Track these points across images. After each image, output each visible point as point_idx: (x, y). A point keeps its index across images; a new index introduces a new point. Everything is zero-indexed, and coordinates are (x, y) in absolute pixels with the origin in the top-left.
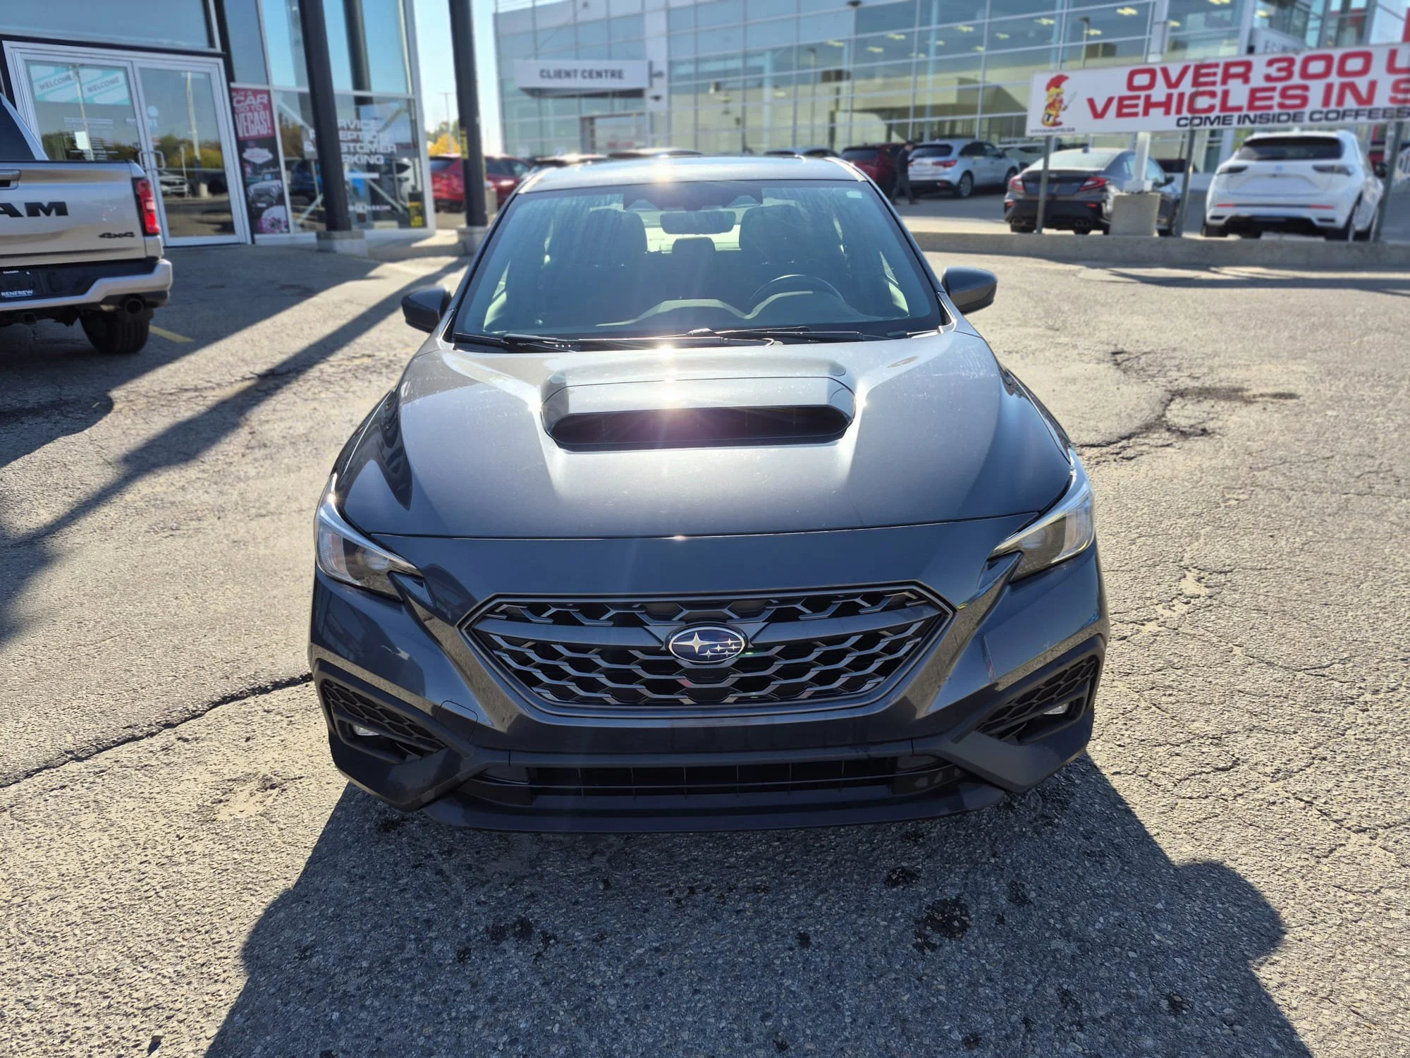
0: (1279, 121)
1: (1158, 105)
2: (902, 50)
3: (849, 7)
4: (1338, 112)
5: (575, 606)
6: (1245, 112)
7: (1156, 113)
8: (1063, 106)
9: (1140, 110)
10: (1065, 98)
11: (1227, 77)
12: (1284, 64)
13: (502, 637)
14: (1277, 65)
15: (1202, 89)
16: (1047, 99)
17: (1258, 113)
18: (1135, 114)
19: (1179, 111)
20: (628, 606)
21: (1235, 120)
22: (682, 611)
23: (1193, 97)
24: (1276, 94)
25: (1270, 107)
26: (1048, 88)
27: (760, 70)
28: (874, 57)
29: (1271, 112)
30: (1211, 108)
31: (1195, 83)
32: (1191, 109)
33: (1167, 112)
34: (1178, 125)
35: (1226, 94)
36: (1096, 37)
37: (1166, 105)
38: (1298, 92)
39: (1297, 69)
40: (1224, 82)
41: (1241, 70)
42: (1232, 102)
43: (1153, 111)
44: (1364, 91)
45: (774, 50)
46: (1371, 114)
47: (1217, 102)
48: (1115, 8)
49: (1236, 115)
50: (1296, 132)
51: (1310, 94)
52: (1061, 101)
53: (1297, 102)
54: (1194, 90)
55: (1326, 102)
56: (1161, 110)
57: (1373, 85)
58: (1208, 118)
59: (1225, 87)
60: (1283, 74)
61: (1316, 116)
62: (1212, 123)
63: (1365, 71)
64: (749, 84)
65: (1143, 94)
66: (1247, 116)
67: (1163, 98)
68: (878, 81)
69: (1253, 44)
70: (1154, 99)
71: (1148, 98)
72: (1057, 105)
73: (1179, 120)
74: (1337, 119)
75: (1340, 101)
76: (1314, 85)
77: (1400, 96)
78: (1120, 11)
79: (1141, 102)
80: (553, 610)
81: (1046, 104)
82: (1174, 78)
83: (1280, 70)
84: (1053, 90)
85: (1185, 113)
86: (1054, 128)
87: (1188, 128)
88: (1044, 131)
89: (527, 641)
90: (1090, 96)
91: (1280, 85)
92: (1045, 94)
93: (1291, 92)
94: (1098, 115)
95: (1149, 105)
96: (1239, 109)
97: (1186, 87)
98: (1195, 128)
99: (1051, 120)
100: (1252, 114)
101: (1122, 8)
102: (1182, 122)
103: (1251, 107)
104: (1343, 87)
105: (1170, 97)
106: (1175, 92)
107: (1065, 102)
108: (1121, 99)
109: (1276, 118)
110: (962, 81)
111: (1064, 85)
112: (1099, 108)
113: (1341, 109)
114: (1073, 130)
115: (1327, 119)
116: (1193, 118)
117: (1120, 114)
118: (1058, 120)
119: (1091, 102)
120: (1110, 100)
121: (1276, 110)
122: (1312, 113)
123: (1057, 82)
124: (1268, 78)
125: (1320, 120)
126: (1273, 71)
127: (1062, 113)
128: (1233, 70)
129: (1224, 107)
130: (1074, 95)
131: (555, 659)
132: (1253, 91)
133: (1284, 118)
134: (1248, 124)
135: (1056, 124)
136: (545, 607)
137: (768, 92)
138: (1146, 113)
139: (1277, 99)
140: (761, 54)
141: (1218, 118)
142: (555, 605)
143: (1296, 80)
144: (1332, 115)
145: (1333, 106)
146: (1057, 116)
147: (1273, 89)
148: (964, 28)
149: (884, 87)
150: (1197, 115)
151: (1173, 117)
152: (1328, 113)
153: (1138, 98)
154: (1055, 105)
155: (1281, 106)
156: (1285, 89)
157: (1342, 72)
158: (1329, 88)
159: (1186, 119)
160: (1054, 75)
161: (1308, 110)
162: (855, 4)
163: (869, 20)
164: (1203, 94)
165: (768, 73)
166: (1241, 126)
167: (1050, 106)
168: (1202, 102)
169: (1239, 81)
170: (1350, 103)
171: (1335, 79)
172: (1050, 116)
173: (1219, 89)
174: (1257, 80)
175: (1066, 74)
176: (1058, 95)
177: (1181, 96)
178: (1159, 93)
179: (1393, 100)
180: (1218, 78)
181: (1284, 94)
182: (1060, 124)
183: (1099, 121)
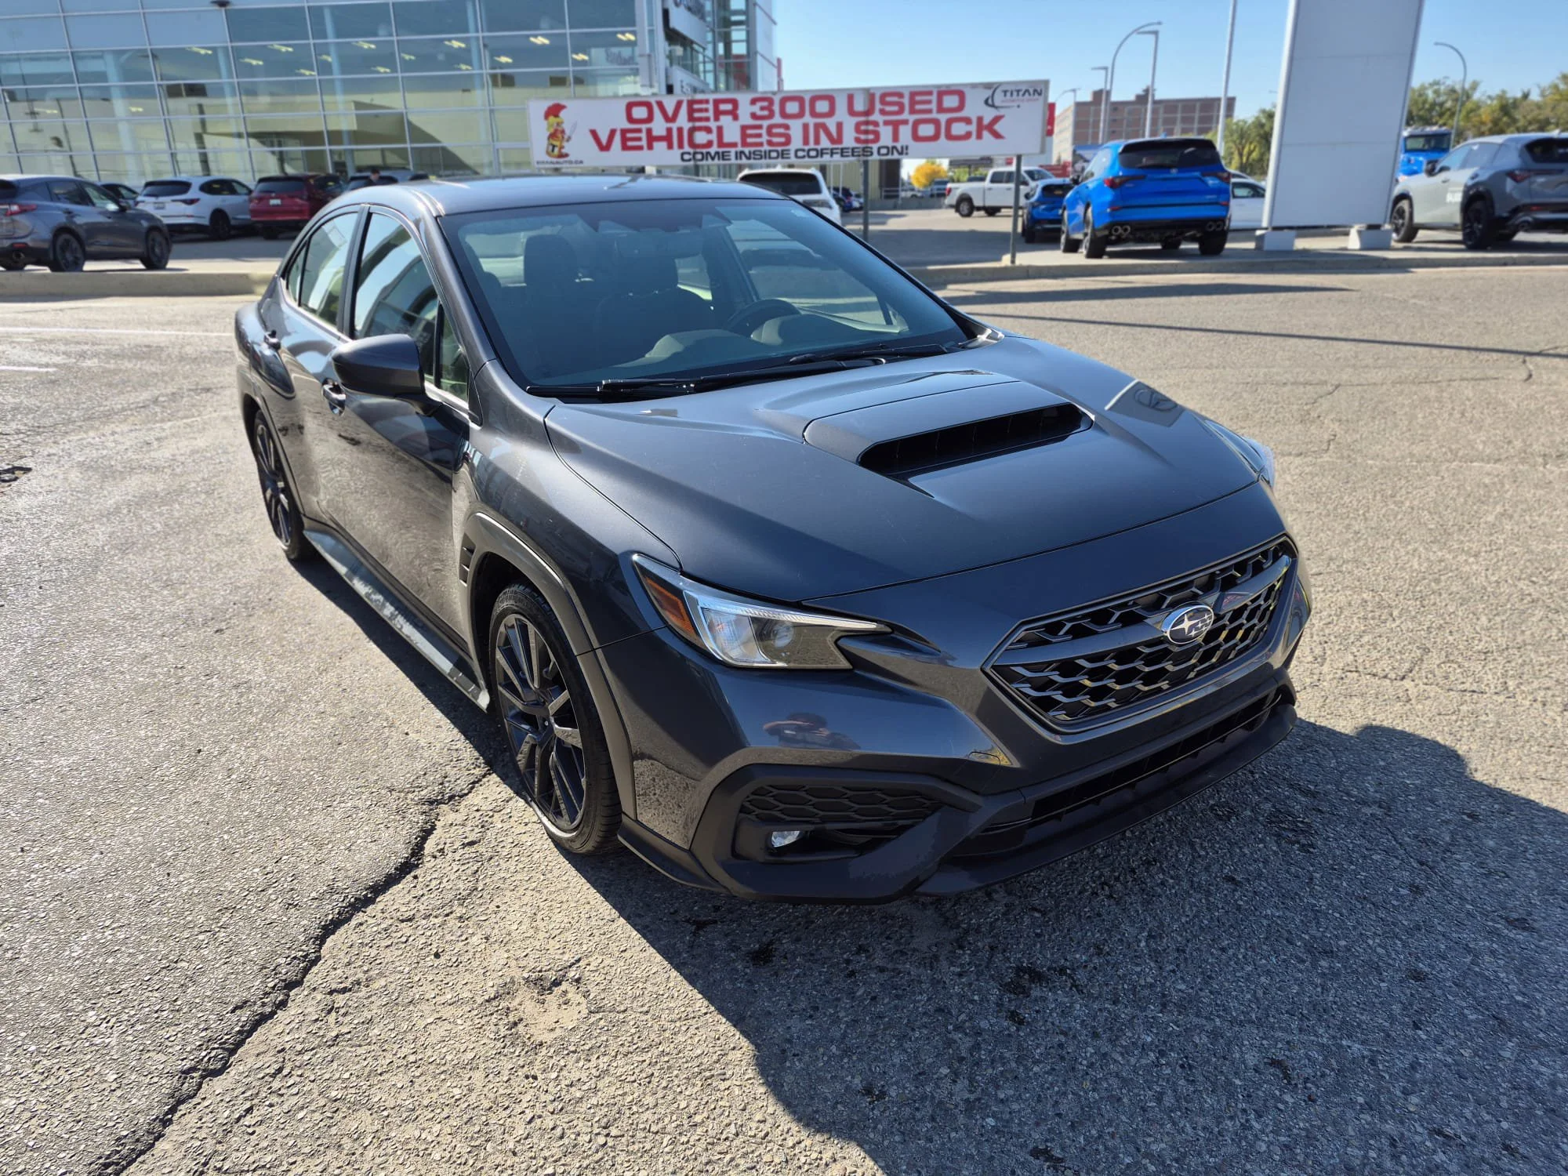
0: (770, 158)
1: (659, 139)
2: (289, 65)
3: (217, 8)
4: (816, 150)
5: (1084, 617)
6: (739, 148)
7: (659, 146)
8: (566, 137)
9: (644, 143)
10: (567, 127)
11: (718, 114)
12: (765, 104)
13: (1023, 666)
14: (759, 104)
15: (698, 124)
16: (548, 129)
17: (752, 149)
18: (640, 148)
19: (681, 146)
20: (1125, 605)
21: (733, 155)
22: (1165, 598)
23: (692, 131)
24: (764, 131)
25: (761, 144)
26: (547, 115)
27: (102, 77)
28: (251, 71)
29: (763, 149)
30: (709, 144)
31: (691, 119)
32: (692, 144)
33: (670, 147)
34: (683, 159)
35: (720, 129)
36: (507, 65)
37: (667, 138)
38: (781, 130)
39: (776, 108)
40: (717, 119)
41: (729, 107)
42: (727, 139)
43: (656, 144)
44: (833, 130)
45: (118, 53)
46: (843, 152)
47: (713, 137)
48: (528, 36)
49: (733, 150)
50: (779, 169)
51: (791, 132)
52: (563, 132)
53: (782, 140)
54: (690, 125)
55: (806, 141)
56: (663, 145)
57: (840, 126)
58: (708, 153)
59: (718, 124)
60: (766, 113)
61: (800, 154)
62: (713, 159)
63: (831, 113)
64: (86, 93)
65: (644, 127)
66: (742, 152)
67: (663, 133)
68: (264, 100)
69: (670, 82)
70: (655, 133)
71: (649, 131)
72: (560, 135)
73: (683, 154)
74: (817, 156)
75: (817, 141)
76: (793, 123)
77: (863, 137)
78: (532, 39)
79: (643, 135)
80: (1069, 625)
81: (548, 134)
82: (670, 112)
83: (762, 108)
84: (552, 119)
85: (687, 148)
86: (561, 160)
87: (692, 163)
88: (552, 163)
89: (1050, 663)
90: (593, 128)
91: (765, 123)
92: (545, 123)
93: (775, 131)
94: (605, 148)
95: (652, 139)
96: (734, 145)
97: (683, 121)
98: (699, 163)
99: (556, 150)
100: (747, 150)
101: (536, 36)
102: (686, 157)
103: (745, 144)
104: (817, 126)
105: (669, 130)
106: (674, 126)
107: (568, 132)
108: (624, 132)
109: (767, 155)
110: (359, 105)
111: (563, 114)
112: (604, 140)
113: (819, 147)
114: (581, 162)
115: (809, 157)
116: (695, 153)
117: (625, 147)
118: (564, 151)
119: (594, 133)
120: (613, 133)
121: (766, 148)
122: (797, 151)
123: (554, 111)
124: (754, 116)
125: (804, 157)
126: (756, 109)
127: (565, 144)
128: (723, 107)
129: (721, 144)
130: (574, 126)
131: (1074, 676)
132: (744, 128)
133: (774, 154)
134: (744, 161)
135: (561, 156)
136: (1060, 624)
137: (119, 105)
138: (650, 147)
139: (765, 138)
140: (99, 56)
141: (717, 153)
142: (1069, 620)
143: (777, 119)
144: (813, 153)
145: (812, 145)
146: (562, 147)
147: (760, 127)
148: (366, 45)
149: (273, 107)
150: (698, 150)
151: (676, 152)
152: (809, 150)
153: (639, 131)
154: (557, 135)
155: (770, 143)
156: (770, 128)
157: (814, 114)
158: (806, 127)
159: (689, 153)
160: (550, 103)
161: (792, 147)
162: (223, 4)
163: (244, 24)
164: (700, 129)
165: (114, 81)
166: (739, 162)
167: (552, 136)
168: (701, 137)
169: (729, 118)
170: (825, 143)
171: (808, 119)
172: (554, 146)
173: (713, 124)
174: (745, 119)
175: (563, 102)
176: (558, 124)
177: (680, 130)
178: (659, 127)
179: (857, 140)
180: (711, 114)
181: (769, 133)
182: (566, 155)
183: (605, 154)
